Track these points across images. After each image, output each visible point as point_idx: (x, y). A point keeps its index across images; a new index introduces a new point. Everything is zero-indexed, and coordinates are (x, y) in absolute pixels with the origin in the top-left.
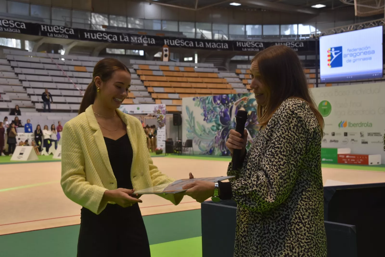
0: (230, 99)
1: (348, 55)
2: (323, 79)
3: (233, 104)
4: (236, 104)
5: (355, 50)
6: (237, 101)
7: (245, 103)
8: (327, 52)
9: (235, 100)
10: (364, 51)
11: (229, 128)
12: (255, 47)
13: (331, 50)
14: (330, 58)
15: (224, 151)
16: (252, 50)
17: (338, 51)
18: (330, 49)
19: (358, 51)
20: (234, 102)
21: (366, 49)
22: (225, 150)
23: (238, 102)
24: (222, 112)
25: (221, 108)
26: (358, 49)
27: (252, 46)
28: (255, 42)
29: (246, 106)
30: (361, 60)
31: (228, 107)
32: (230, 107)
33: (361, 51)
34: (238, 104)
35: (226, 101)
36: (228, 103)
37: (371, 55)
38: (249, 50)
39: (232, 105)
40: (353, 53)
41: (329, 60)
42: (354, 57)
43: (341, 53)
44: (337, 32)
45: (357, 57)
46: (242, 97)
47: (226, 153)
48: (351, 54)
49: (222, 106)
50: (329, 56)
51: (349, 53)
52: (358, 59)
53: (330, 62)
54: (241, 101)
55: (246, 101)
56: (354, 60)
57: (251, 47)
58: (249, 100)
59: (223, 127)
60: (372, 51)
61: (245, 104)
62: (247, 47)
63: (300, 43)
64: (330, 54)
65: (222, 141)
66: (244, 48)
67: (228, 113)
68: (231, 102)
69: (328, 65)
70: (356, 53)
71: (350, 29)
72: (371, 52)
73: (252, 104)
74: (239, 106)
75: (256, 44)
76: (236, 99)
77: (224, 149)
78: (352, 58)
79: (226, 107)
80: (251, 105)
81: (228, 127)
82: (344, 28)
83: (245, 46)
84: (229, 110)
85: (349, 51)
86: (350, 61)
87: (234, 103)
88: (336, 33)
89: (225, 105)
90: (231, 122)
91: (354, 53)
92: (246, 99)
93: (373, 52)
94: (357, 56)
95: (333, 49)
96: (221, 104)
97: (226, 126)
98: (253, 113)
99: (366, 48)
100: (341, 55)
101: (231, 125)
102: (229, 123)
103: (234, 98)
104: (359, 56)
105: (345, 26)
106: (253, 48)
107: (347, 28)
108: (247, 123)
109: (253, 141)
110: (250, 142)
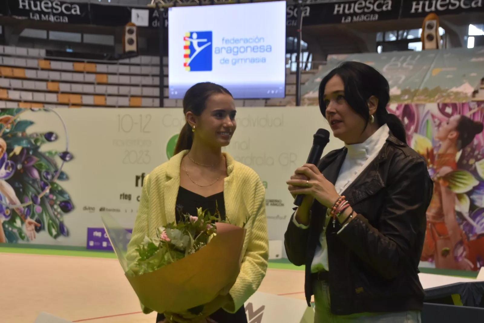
1: (223, 50)
5: (236, 41)
7: (7, 128)
8: (183, 39)
10: (253, 45)
13: (191, 37)
14: (188, 52)
17: (205, 40)
18: (189, 35)
19: (241, 44)
21: (256, 42)
26: (241, 39)
29: (9, 135)
30: (248, 61)
33: (248, 44)
37: (265, 55)
40: (232, 46)
41: (186, 56)
42: (234, 55)
43: (209, 44)
44: (203, 2)
45: (240, 56)
48: (228, 48)
50: (186, 47)
51: (226, 46)
52: (242, 59)
53: (189, 60)
55: (9, 126)
56: (234, 61)
58: (15, 123)
60: (267, 46)
61: (8, 131)
64: (188, 44)
69: (185, 65)
70: (237, 48)
72: (265, 48)
73: (24, 131)
78: (230, 57)
80: (20, 134)
85: (224, 42)
86: (226, 61)
88: (201, 4)
91: (234, 47)
92: (11, 121)
93: (269, 49)
94: (241, 52)
95: (195, 36)
98: (25, 151)
99: (257, 40)
100: (210, 47)
104: (244, 52)
108: (12, 171)
109: (23, 209)
110: (17, 212)
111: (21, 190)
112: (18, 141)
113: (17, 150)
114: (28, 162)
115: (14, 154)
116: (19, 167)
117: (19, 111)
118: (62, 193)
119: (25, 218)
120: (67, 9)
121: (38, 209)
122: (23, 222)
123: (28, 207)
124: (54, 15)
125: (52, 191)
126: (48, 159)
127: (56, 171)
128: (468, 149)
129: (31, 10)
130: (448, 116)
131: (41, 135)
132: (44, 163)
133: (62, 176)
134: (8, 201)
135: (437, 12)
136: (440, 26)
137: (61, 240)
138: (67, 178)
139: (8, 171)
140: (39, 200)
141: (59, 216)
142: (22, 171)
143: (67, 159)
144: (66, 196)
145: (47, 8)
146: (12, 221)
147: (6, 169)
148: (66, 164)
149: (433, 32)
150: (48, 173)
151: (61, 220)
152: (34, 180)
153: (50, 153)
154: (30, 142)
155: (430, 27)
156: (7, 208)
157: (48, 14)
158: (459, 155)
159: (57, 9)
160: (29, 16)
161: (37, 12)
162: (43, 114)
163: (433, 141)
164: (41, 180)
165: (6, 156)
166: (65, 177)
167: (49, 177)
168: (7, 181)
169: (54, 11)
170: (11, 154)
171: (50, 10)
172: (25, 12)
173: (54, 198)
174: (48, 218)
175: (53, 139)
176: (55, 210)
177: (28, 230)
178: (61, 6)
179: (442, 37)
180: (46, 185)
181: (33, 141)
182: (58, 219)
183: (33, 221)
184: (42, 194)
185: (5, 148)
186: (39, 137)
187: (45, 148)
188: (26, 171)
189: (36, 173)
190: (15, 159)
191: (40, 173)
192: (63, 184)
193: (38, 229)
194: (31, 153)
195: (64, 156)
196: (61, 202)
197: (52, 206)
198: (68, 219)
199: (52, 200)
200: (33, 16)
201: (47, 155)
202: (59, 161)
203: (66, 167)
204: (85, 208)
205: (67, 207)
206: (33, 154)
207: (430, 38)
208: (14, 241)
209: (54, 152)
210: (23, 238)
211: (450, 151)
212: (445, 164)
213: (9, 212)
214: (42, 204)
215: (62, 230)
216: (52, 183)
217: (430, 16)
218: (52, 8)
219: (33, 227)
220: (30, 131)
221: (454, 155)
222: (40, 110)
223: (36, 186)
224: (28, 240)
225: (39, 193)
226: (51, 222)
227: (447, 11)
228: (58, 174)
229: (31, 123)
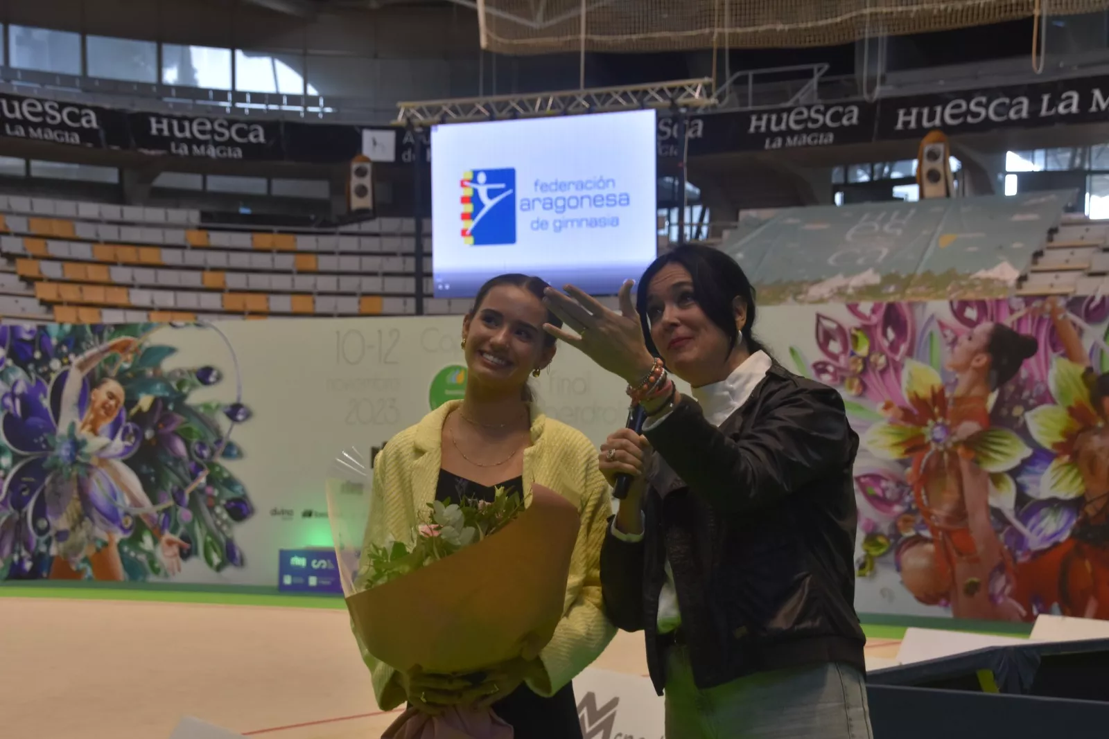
0: (54, 342)
1: (537, 203)
2: (443, 284)
3: (70, 363)
4: (81, 367)
5: (562, 186)
6: (88, 354)
7: (126, 361)
8: (458, 184)
9: (77, 349)
10: (593, 193)
11: (45, 465)
12: (62, 126)
13: (474, 180)
14: (469, 208)
15: (21, 560)
16: (51, 135)
17: (502, 186)
18: (470, 176)
19: (571, 192)
20: (72, 357)
21: (599, 188)
22: (24, 553)
23: (92, 358)
24: (13, 396)
25: (12, 378)
26: (570, 183)
27: (49, 120)
28: (62, 106)
29: (129, 375)
30: (584, 223)
31: (46, 375)
32: (54, 377)
33: (584, 192)
34: (94, 364)
35: (33, 351)
36: (46, 359)
37: (617, 211)
38: (36, 134)
39: (66, 368)
40: (554, 195)
41: (465, 216)
42: (557, 212)
43: (510, 192)
44: (497, 114)
45: (569, 214)
46: (110, 339)
47: (28, 565)
48: (545, 199)
49: (13, 370)
50: (464, 200)
51: (542, 195)
52: (572, 221)
53: (470, 225)
54: (107, 355)
55: (130, 356)
56: (558, 224)
57: (44, 125)
58: (141, 352)
59: (16, 459)
60: (621, 195)
61: (127, 366)
62: (25, 123)
63: (253, 127)
64: (469, 192)
65: (10, 518)
66: (14, 123)
67: (46, 403)
68: (60, 356)
69: (464, 233)
70: (563, 199)
71: (541, 108)
72: (618, 199)
73: (156, 367)
74: (97, 376)
75: (66, 111)
76: (84, 345)
77: (19, 552)
78: (550, 216)
79: (33, 375)
80: (150, 373)
81: (44, 459)
82: (521, 104)
83: (18, 115)
84: (49, 389)
85: (538, 188)
86: (542, 225)
87: (75, 360)
88: (492, 118)
89: (31, 367)
90: (58, 440)
91: (558, 198)
92: (132, 348)
93: (625, 200)
94: (571, 207)
95: (482, 178)
96: (9, 362)
97: (33, 456)
98: (160, 404)
99: (601, 184)
100: (512, 199)
101: (56, 452)
102: (45, 441)
103: (75, 340)
104: (575, 207)
105: (526, 97)
106: (53, 128)
107: (533, 102)
108: (134, 444)
109: (156, 516)
110: (145, 521)
111: (153, 479)
112: (146, 386)
113: (145, 401)
114: (166, 426)
115: (140, 411)
116: (149, 434)
117: (148, 327)
118: (230, 482)
119: (161, 533)
120: (241, 133)
121: (184, 514)
122: (156, 541)
123: (167, 511)
124: (216, 144)
125: (210, 481)
126: (203, 417)
127: (219, 442)
128: (1011, 388)
129: (172, 137)
130: (971, 324)
131: (190, 372)
132: (195, 426)
133: (231, 451)
134: (128, 501)
135: (945, 128)
136: (952, 154)
137: (231, 574)
138: (240, 455)
139: (127, 443)
140: (187, 497)
141: (225, 528)
142: (154, 443)
143: (240, 417)
144: (238, 489)
145: (202, 132)
146: (136, 539)
147: (123, 439)
148: (236, 427)
149: (938, 165)
150: (202, 445)
151: (229, 535)
152: (178, 460)
153: (207, 406)
154: (169, 388)
155: (933, 156)
156: (127, 514)
157: (205, 143)
158: (992, 398)
159: (221, 135)
160: (169, 148)
161: (185, 140)
162: (193, 332)
163: (943, 373)
164: (191, 459)
165: (124, 415)
166: (235, 452)
167: (206, 453)
168: (126, 462)
169: (217, 138)
170: (134, 411)
171: (208, 137)
172: (162, 142)
173: (216, 493)
174: (205, 532)
175: (212, 379)
176: (218, 516)
177: (165, 556)
178: (229, 128)
179: (955, 175)
180: (199, 468)
181: (174, 385)
182: (223, 533)
183: (176, 538)
184: (193, 486)
185: (122, 399)
186: (186, 377)
187: (197, 397)
188: (162, 441)
189: (180, 447)
190: (141, 419)
191: (187, 444)
192: (231, 467)
193: (185, 554)
194: (171, 407)
195: (234, 411)
196: (229, 501)
197: (211, 509)
198: (241, 534)
199: (211, 496)
200: (177, 148)
201: (201, 410)
202: (224, 422)
203: (238, 434)
204: (275, 512)
205: (240, 509)
206: (175, 410)
207: (934, 176)
208: (141, 578)
209: (214, 405)
210: (156, 571)
211: (977, 391)
212: (969, 416)
213: (129, 522)
214: (193, 505)
215: (231, 555)
216: (212, 465)
217: (933, 135)
218: (213, 132)
219: (175, 549)
220: (168, 365)
221: (984, 399)
222: (187, 325)
223: (181, 470)
224: (166, 575)
225: (186, 485)
226: (209, 539)
227: (965, 127)
228: (222, 448)
229: (171, 351)
